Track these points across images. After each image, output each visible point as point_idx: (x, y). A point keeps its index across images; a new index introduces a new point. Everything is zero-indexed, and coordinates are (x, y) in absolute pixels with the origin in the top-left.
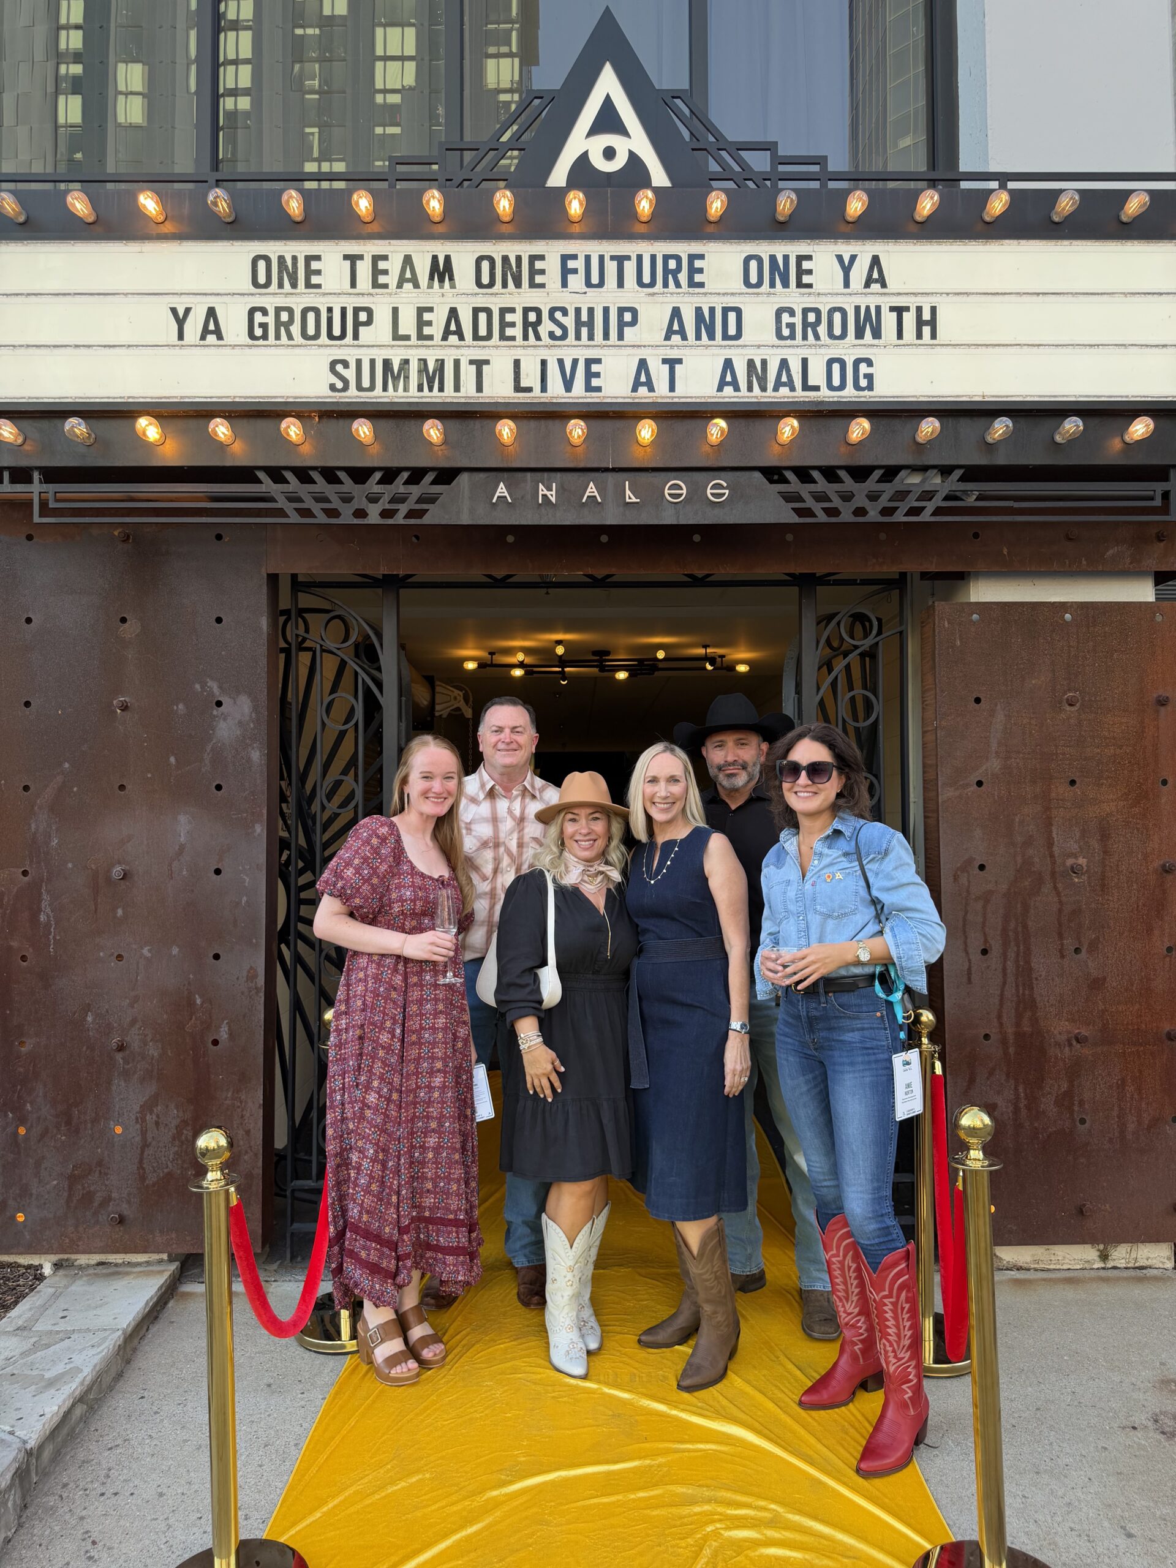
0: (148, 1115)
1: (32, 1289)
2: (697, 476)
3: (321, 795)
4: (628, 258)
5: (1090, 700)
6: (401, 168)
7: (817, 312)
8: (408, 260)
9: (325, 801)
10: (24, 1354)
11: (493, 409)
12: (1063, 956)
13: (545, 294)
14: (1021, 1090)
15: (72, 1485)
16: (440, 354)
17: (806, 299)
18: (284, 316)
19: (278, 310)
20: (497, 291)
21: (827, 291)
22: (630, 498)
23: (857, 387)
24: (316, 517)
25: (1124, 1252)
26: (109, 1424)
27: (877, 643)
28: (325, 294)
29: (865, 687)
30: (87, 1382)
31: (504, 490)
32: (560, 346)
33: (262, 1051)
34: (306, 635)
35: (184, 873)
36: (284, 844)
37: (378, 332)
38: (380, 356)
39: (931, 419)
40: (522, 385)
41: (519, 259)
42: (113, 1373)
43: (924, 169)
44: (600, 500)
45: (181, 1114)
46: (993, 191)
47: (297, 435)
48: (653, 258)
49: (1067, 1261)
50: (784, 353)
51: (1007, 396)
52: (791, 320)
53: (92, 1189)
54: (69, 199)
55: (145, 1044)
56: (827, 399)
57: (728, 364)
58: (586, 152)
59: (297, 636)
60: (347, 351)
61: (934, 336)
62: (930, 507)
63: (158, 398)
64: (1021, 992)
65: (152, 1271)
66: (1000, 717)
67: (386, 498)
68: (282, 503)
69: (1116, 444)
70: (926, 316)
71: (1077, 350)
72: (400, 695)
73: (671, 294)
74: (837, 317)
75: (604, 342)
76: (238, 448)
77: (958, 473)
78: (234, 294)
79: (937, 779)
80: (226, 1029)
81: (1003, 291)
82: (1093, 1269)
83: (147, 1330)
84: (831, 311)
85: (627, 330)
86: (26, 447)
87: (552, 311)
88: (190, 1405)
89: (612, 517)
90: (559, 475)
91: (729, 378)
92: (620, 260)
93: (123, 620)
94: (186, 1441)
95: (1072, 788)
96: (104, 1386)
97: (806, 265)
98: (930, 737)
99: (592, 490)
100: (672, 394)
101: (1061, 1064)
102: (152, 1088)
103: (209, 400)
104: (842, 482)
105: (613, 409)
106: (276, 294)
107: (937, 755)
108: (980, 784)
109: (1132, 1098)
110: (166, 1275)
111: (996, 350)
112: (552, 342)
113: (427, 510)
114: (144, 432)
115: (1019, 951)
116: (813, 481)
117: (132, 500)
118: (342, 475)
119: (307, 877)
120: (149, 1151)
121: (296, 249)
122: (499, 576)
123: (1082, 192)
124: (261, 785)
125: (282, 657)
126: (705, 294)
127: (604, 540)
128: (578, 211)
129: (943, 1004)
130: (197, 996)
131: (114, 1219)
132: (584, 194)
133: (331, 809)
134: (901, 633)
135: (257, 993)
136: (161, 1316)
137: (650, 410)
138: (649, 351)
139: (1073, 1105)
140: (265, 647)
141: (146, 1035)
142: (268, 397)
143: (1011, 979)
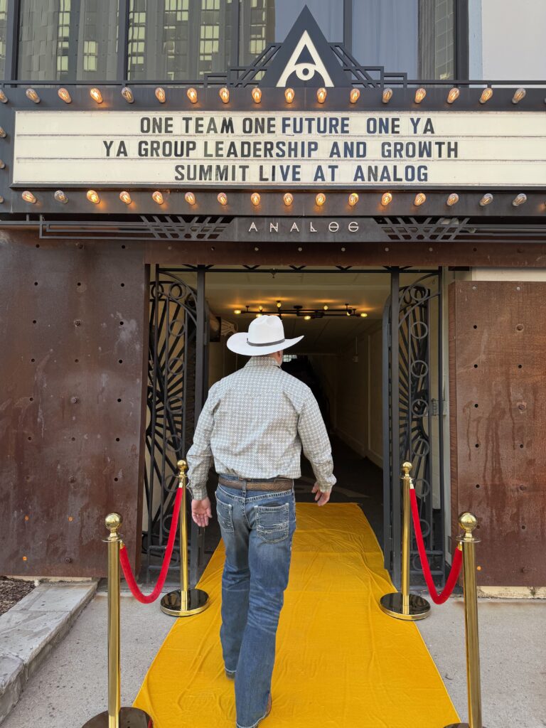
0: (85, 513)
1: (29, 592)
2: (344, 220)
3: (167, 367)
4: (314, 119)
5: (529, 328)
6: (209, 79)
7: (402, 145)
8: (212, 120)
9: (169, 370)
10: (24, 621)
11: (250, 188)
12: (514, 449)
13: (275, 136)
14: (494, 511)
15: (44, 682)
16: (226, 163)
17: (396, 138)
18: (155, 146)
19: (152, 143)
20: (253, 134)
21: (406, 135)
22: (312, 230)
23: (419, 179)
24: (167, 237)
25: (543, 591)
26: (62, 654)
27: (428, 300)
28: (174, 135)
29: (422, 320)
30: (53, 635)
31: (254, 226)
32: (281, 160)
33: (137, 484)
34: (162, 293)
35: (104, 401)
36: (150, 390)
37: (198, 153)
38: (198, 164)
39: (454, 194)
40: (264, 177)
41: (263, 120)
42: (65, 632)
43: (452, 79)
44: (298, 231)
45: (99, 513)
46: (485, 89)
47: (160, 199)
48: (325, 119)
49: (515, 594)
50: (386, 163)
51: (491, 184)
52: (389, 148)
53: (58, 546)
54: (59, 92)
55: (84, 479)
56: (405, 185)
57: (359, 168)
58: (295, 71)
59: (158, 293)
60: (183, 161)
61: (456, 156)
62: (454, 235)
63: (97, 182)
64: (494, 465)
65: (84, 585)
66: (486, 335)
67: (200, 229)
68: (152, 231)
69: (542, 207)
70: (453, 146)
71: (524, 163)
72: (205, 321)
73: (333, 136)
74: (411, 147)
75: (302, 158)
76: (133, 205)
77: (467, 220)
78: (133, 135)
79: (455, 364)
80: (121, 473)
81: (489, 135)
82: (528, 599)
83: (81, 612)
84: (408, 144)
85: (312, 152)
86: (37, 204)
87: (278, 143)
88: (100, 647)
89: (304, 239)
90: (279, 219)
91: (359, 175)
92: (310, 120)
93: (79, 284)
94: (97, 664)
95: (520, 369)
96: (61, 637)
97: (396, 123)
98: (453, 344)
99: (295, 226)
100: (333, 182)
101: (513, 499)
102: (86, 500)
103: (120, 183)
104: (412, 223)
105: (306, 188)
106: (152, 135)
107: (456, 352)
108: (476, 366)
110: (91, 587)
111: (486, 162)
112: (277, 158)
113: (218, 235)
114: (90, 197)
115: (493, 446)
116: (399, 223)
117: (85, 229)
118: (180, 218)
119: (160, 405)
120: (84, 530)
121: (161, 115)
122: (251, 266)
123: (526, 89)
124: (140, 360)
125: (151, 304)
126: (349, 136)
127: (300, 249)
128: (291, 98)
129: (457, 470)
130: (108, 458)
131: (68, 561)
132: (294, 90)
133: (172, 373)
134: (439, 295)
135: (136, 457)
136: (88, 606)
137: (323, 189)
138: (323, 162)
139: (519, 519)
140: (143, 298)
141: (84, 476)
142: (147, 182)
143: (490, 459)
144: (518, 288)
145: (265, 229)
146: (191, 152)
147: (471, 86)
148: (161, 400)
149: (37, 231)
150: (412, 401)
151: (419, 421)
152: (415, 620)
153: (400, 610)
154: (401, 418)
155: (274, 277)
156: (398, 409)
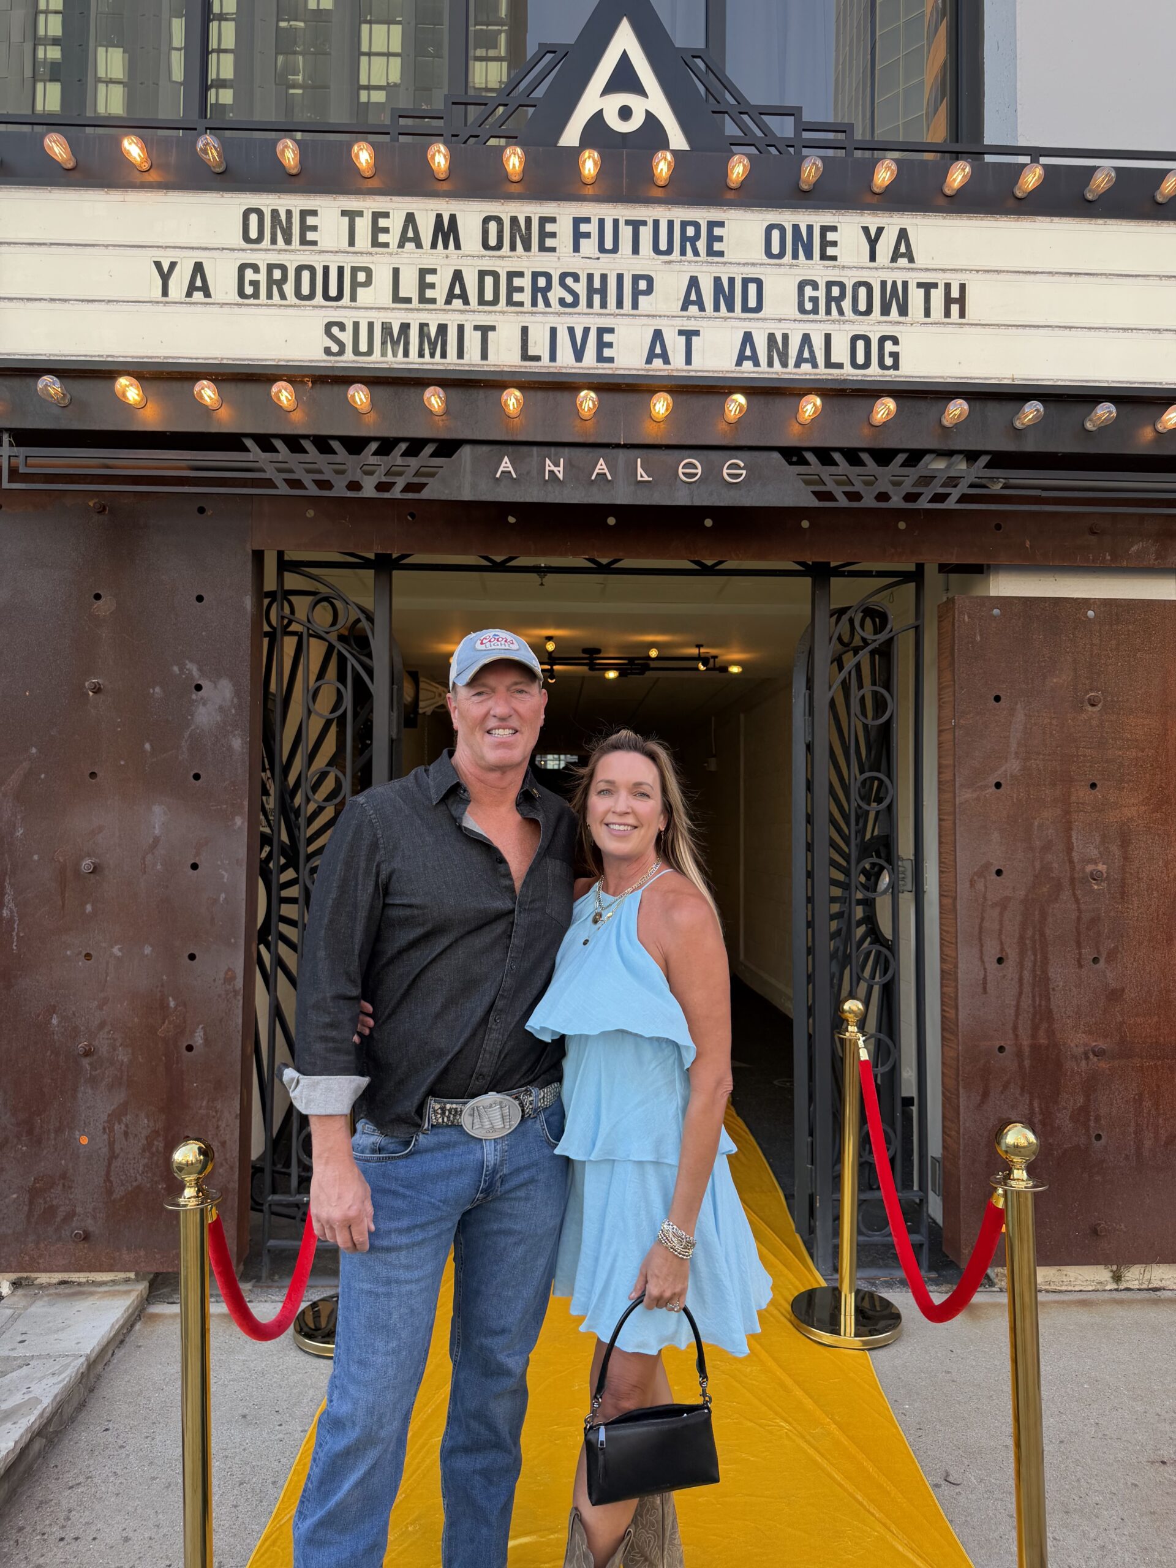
0: (117, 1124)
2: (712, 454)
3: (305, 786)
4: (644, 223)
5: (1112, 701)
6: (402, 121)
7: (842, 286)
8: (410, 218)
9: (310, 793)
11: (498, 378)
12: (1080, 966)
13: (556, 259)
14: (1036, 1105)
15: (28, 1529)
16: (443, 318)
17: (830, 272)
18: (277, 274)
19: (270, 268)
20: (504, 254)
21: (851, 265)
22: (642, 476)
23: (882, 365)
24: (307, 489)
25: (1137, 1272)
26: (70, 1459)
27: (892, 638)
28: (321, 252)
29: (876, 684)
30: (46, 1415)
31: (509, 464)
32: (570, 314)
33: (239, 1057)
34: (291, 617)
35: (159, 867)
36: (266, 840)
37: (377, 294)
38: (379, 318)
39: (960, 401)
40: (530, 353)
41: (528, 220)
42: (75, 1403)
43: (948, 141)
44: (610, 478)
45: (152, 1124)
46: (1025, 165)
47: (289, 401)
48: (671, 224)
49: (1079, 1282)
50: (807, 328)
51: (1038, 380)
52: (815, 294)
53: (54, 1203)
54: (47, 141)
55: (114, 1050)
56: (850, 378)
57: (748, 338)
58: (602, 110)
59: (283, 618)
60: (343, 313)
61: (962, 315)
62: (956, 493)
63: (140, 357)
64: (1037, 1003)
65: (119, 1291)
66: (1020, 716)
67: (383, 470)
68: (270, 473)
69: (1147, 434)
70: (955, 293)
71: (1111, 334)
72: (392, 683)
73: (689, 262)
74: (862, 291)
75: (618, 311)
76: (225, 413)
77: (984, 460)
78: (223, 249)
79: (954, 780)
80: (202, 1034)
81: (1035, 270)
82: (1104, 1290)
83: (113, 1355)
84: (858, 285)
85: (641, 298)
87: (563, 276)
88: (158, 1438)
89: (623, 496)
90: (567, 450)
91: (748, 353)
92: (636, 225)
93: (98, 597)
94: (154, 1478)
95: (1093, 791)
96: (65, 1417)
97: (830, 236)
98: (948, 736)
99: (601, 467)
100: (689, 367)
101: (1077, 1077)
102: (120, 1097)
103: (194, 361)
104: (864, 465)
105: (627, 381)
106: (269, 250)
107: (955, 754)
108: (998, 785)
109: (1149, 1113)
110: (134, 1295)
111: (1027, 331)
112: (562, 309)
113: (425, 484)
114: (124, 393)
115: (1035, 962)
116: (834, 463)
117: (110, 467)
118: (335, 445)
119: (289, 874)
120: (117, 1163)
121: (292, 203)
122: (499, 559)
123: (1118, 170)
124: (243, 775)
125: (266, 641)
126: (725, 263)
127: (611, 521)
128: (592, 172)
129: (957, 1015)
130: (171, 999)
131: (78, 1236)
132: (599, 153)
133: (316, 801)
134: (917, 628)
135: (235, 996)
136: (127, 1339)
137: (665, 383)
138: (665, 321)
139: (1089, 1120)
140: (249, 628)
141: (115, 1040)
142: (258, 360)
143: (1027, 989)
144: (1091, 613)
146: (360, 291)
147: (988, 158)
148: (293, 862)
150: (859, 861)
151: (869, 904)
152: (869, 1350)
153: (834, 1327)
154: (833, 900)
155: (542, 584)
156: (827, 881)
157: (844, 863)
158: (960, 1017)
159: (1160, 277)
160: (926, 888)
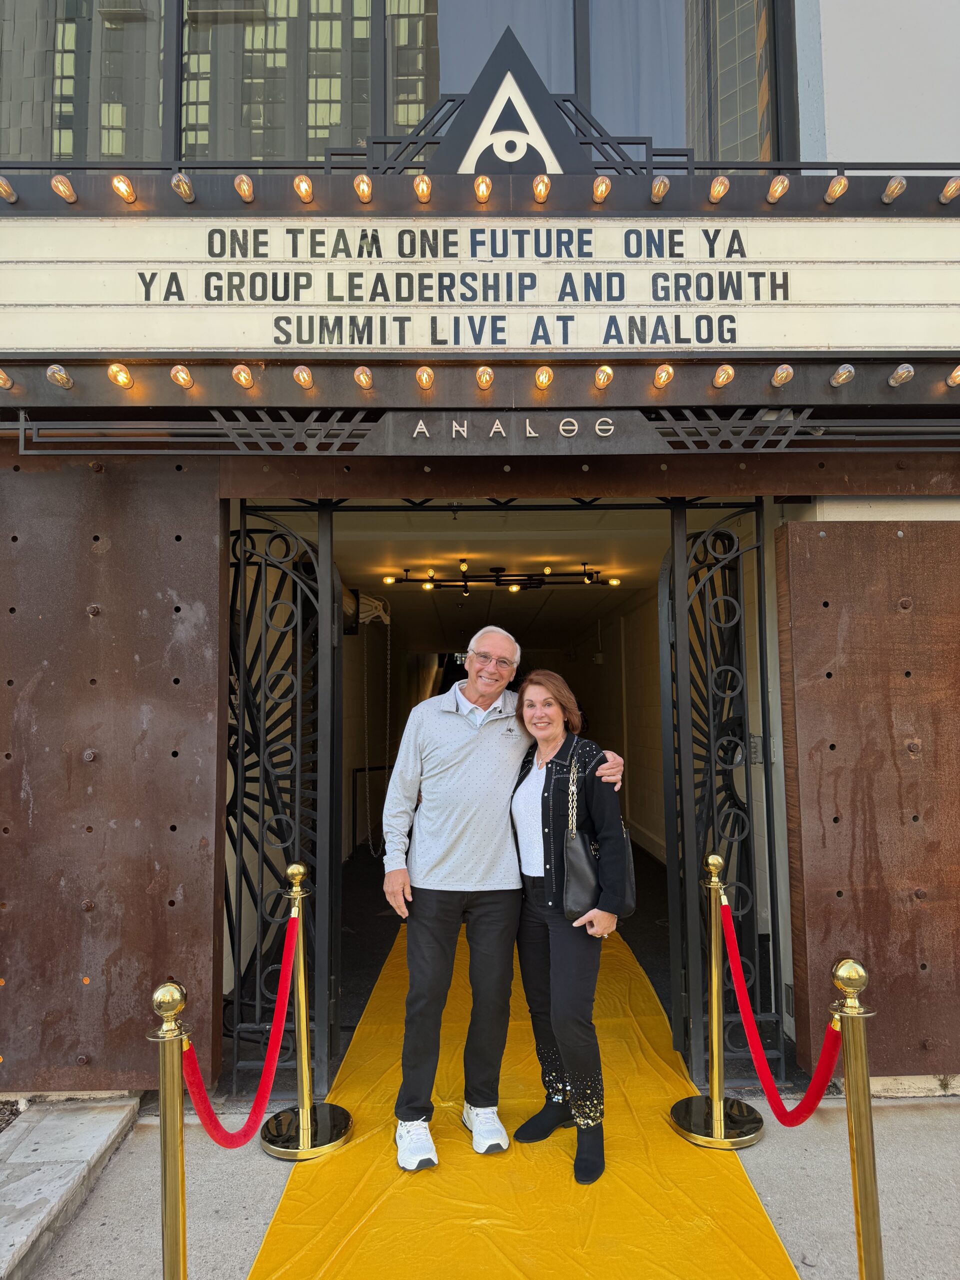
0: (113, 967)
1: (8, 1123)
2: (587, 414)
3: (265, 687)
4: (528, 232)
5: (921, 604)
6: (334, 158)
7: (688, 277)
8: (341, 234)
9: (268, 692)
11: (413, 358)
12: (903, 823)
13: (458, 262)
14: (870, 940)
16: (369, 312)
17: (678, 266)
18: (236, 281)
19: (231, 275)
20: (417, 260)
21: (695, 260)
22: (530, 433)
23: (722, 339)
24: (262, 450)
26: (73, 1250)
27: (738, 556)
28: (270, 262)
29: (726, 593)
30: (54, 1212)
31: (423, 426)
32: (470, 306)
33: (212, 910)
34: (253, 551)
35: (146, 755)
36: (233, 730)
37: (315, 294)
38: (317, 313)
39: (786, 366)
40: (438, 338)
41: (435, 233)
42: (78, 1202)
43: (771, 160)
44: (504, 435)
45: (141, 966)
46: (833, 177)
47: (246, 380)
48: (549, 232)
49: (912, 1090)
50: (660, 311)
51: (849, 347)
52: (666, 284)
53: (63, 1033)
54: (54, 182)
55: (111, 905)
56: (696, 350)
57: (613, 321)
58: (492, 145)
59: (245, 552)
60: (289, 309)
61: (786, 297)
62: (785, 440)
63: (128, 349)
64: (868, 855)
65: (115, 1106)
66: (845, 619)
67: (322, 433)
68: (233, 438)
70: (779, 280)
71: (907, 309)
72: (333, 602)
73: (564, 262)
74: (704, 281)
75: (508, 303)
76: (196, 391)
77: (807, 412)
78: (193, 262)
79: (793, 672)
80: (181, 891)
81: (844, 260)
82: (934, 1096)
83: (110, 1160)
84: (700, 277)
85: (526, 292)
86: (13, 390)
87: (464, 276)
88: (146, 1231)
89: (515, 449)
90: (469, 414)
91: (613, 333)
92: (521, 234)
93: (96, 538)
94: (142, 1266)
95: (908, 679)
96: (69, 1214)
97: (677, 238)
98: (785, 636)
99: (497, 426)
100: (566, 346)
101: (904, 916)
102: (116, 944)
103: (171, 350)
104: (710, 419)
105: (516, 358)
106: (230, 262)
107: (792, 651)
108: (829, 675)
110: (126, 1109)
111: (840, 309)
112: (464, 303)
113: (357, 444)
114: (115, 377)
115: (865, 821)
116: (685, 419)
117: (105, 435)
118: (285, 414)
119: (252, 758)
120: (113, 1000)
121: (247, 225)
122: (418, 500)
123: (908, 178)
124: (213, 679)
125: (232, 571)
126: (593, 262)
127: (507, 468)
128: (485, 193)
129: (802, 865)
130: (156, 863)
131: (82, 1060)
132: (491, 179)
133: (273, 699)
134: (758, 548)
135: (208, 860)
136: (122, 1147)
137: (547, 359)
138: (546, 310)
139: (916, 952)
140: (218, 561)
141: (112, 897)
142: (222, 348)
143: (859, 843)
145: (444, 433)
146: (302, 292)
147: (804, 173)
148: (255, 749)
149: (14, 441)
150: (717, 738)
151: (727, 775)
152: (736, 1149)
153: (708, 1131)
154: (697, 771)
155: (455, 519)
156: (692, 756)
157: (706, 741)
158: (804, 868)
159: (946, 262)
160: (773, 760)
